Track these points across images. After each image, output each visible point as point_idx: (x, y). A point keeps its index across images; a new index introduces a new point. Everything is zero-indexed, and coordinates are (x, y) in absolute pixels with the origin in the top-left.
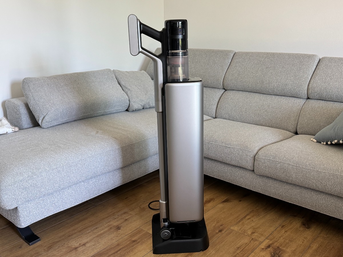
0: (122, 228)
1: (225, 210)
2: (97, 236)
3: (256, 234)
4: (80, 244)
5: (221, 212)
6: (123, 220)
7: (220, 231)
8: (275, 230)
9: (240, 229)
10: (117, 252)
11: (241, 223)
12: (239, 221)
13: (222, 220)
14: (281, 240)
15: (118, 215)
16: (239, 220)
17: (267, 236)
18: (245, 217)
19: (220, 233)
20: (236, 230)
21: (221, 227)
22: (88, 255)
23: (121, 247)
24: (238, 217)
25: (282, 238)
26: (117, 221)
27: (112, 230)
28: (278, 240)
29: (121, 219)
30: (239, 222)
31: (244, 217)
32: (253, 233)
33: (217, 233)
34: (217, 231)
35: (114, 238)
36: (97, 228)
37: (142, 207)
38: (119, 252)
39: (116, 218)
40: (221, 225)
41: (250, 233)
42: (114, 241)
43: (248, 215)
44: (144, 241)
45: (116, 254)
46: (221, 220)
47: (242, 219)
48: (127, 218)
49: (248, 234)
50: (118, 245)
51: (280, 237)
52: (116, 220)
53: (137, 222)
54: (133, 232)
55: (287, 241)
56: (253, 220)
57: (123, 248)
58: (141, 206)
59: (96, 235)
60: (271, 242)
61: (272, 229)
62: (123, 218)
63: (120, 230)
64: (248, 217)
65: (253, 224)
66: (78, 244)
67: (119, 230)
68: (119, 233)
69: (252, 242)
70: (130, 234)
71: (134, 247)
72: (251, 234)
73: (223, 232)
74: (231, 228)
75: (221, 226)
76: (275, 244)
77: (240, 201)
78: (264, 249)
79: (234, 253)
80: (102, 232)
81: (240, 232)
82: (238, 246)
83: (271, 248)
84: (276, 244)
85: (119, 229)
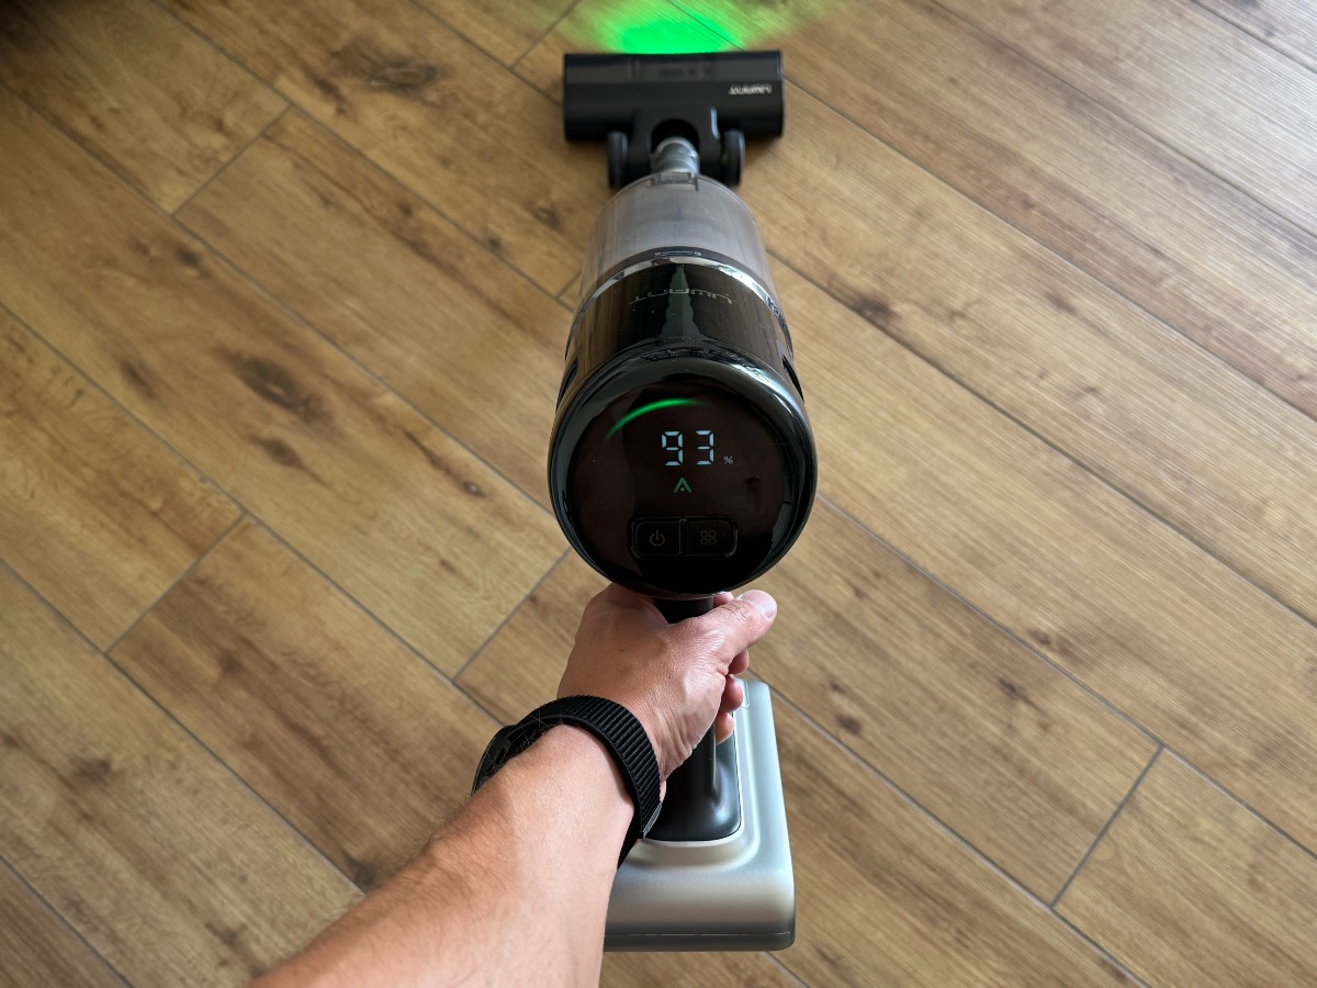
2: (159, 879)
3: (230, 118)
4: (224, 963)
7: (189, 258)
8: (207, 38)
9: (180, 172)
10: (314, 742)
11: (130, 163)
14: (287, 33)
16: (98, 166)
17: (247, 77)
18: (81, 140)
19: (209, 262)
20: (191, 191)
22: (322, 893)
23: (272, 725)
25: (271, 28)
27: (108, 806)
28: (283, 43)
32: (219, 126)
33: (206, 274)
34: (191, 272)
35: (190, 780)
36: (76, 905)
38: (317, 730)
40: (141, 249)
41: (217, 141)
42: (215, 774)
43: (57, 122)
44: (231, 619)
47: (98, 154)
49: (227, 148)
50: (254, 745)
51: (262, 31)
54: (148, 682)
55: (294, 13)
56: (115, 111)
57: (282, 716)
59: (147, 888)
60: (298, 74)
61: (194, 47)
64: (82, 125)
65: (148, 114)
66: (223, 972)
69: (287, 142)
70: (164, 697)
72: (228, 134)
76: (309, 60)
78: (345, 107)
79: (361, 223)
80: (114, 861)
81: (203, 178)
82: (311, 202)
83: (334, 81)
84: (313, 56)
85: (105, 765)
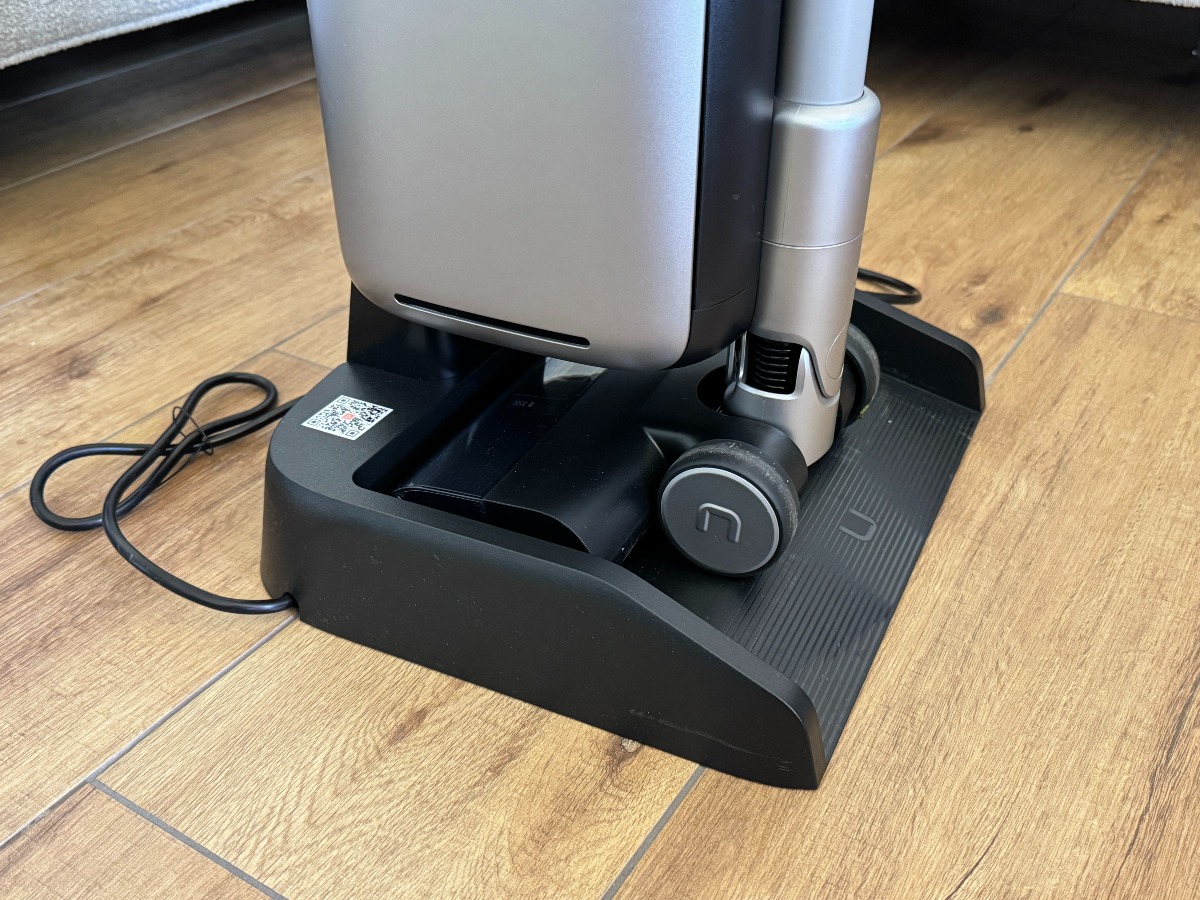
0: (105, 366)
1: (949, 186)
5: (931, 200)
6: (125, 306)
12: (1102, 238)
13: (961, 242)
15: (79, 278)
21: (981, 288)
24: (1070, 216)
26: (75, 313)
29: (110, 297)
30: (1105, 243)
31: (1118, 214)
37: (292, 209)
39: (58, 298)
45: (19, 596)
46: (952, 246)
48: (158, 288)
52: (57, 310)
53: (249, 314)
58: (280, 203)
62: (127, 294)
63: (89, 384)
67: (76, 383)
68: (78, 400)
71: (221, 512)
73: (1020, 319)
74: (1069, 288)
75: (975, 283)
77: (1027, 128)
